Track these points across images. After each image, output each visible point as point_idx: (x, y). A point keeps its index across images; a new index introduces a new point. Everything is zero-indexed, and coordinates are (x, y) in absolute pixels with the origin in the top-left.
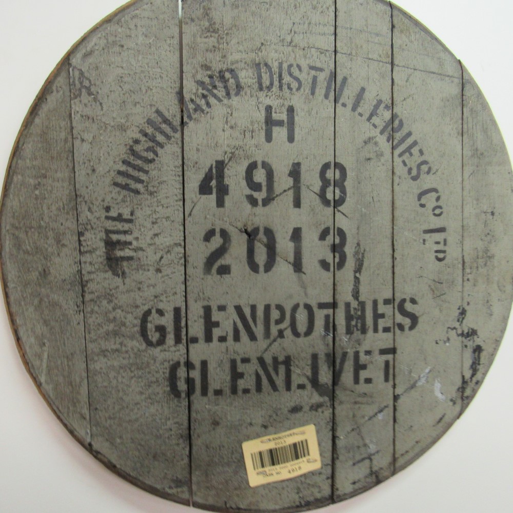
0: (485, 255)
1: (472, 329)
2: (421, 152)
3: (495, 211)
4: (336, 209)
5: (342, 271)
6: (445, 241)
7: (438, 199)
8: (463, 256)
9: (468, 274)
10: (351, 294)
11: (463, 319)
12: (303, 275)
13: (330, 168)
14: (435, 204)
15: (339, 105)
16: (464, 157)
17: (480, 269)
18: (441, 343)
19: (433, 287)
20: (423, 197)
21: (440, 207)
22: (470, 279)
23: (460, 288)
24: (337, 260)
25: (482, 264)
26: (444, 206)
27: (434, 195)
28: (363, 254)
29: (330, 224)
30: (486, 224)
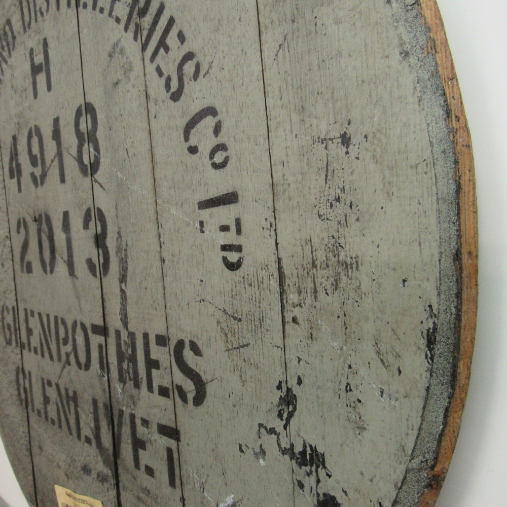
0: (333, 259)
1: (314, 450)
2: (181, 37)
3: (351, 131)
4: (93, 179)
5: (108, 277)
6: (238, 222)
7: (217, 130)
8: (279, 260)
9: (294, 306)
10: (119, 317)
11: (291, 415)
12: (76, 280)
13: (82, 116)
14: (213, 142)
15: (81, 9)
16: (261, 7)
17: (321, 295)
18: (249, 453)
19: (224, 325)
20: (193, 131)
21: (222, 147)
22: (300, 320)
23: (278, 339)
24: (102, 261)
25: (328, 284)
26: (230, 144)
27: (209, 122)
28: (126, 250)
29: (90, 203)
30: (328, 172)
